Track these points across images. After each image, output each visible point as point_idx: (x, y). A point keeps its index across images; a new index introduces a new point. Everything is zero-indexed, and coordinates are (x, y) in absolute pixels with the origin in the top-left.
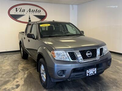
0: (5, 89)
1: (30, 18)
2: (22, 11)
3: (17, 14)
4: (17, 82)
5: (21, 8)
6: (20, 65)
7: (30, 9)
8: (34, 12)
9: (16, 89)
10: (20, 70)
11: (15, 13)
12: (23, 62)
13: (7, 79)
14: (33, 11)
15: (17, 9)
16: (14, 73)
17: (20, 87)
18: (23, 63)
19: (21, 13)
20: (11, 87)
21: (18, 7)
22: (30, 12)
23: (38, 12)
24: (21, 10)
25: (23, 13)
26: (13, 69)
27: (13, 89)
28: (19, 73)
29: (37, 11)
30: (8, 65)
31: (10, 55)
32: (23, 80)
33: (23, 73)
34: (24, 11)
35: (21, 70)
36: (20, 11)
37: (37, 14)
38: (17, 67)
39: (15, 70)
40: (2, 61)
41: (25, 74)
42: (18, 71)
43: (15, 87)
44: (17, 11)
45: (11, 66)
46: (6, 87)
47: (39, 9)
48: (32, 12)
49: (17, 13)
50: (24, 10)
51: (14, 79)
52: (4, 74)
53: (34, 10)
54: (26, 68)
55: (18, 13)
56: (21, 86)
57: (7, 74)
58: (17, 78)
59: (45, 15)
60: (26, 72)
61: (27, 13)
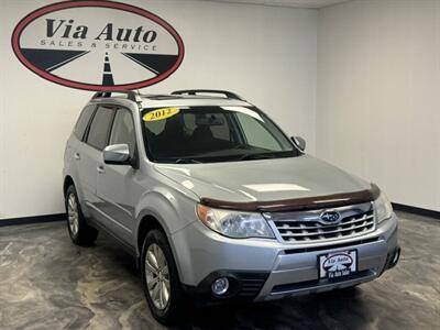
1: (107, 67)
2: (75, 36)
3: (52, 48)
5: (71, 21)
6: (80, 284)
7: (110, 27)
8: (127, 39)
10: (89, 306)
11: (43, 42)
12: (92, 272)
14: (123, 37)
15: (50, 23)
16: (67, 320)
18: (94, 275)
19: (70, 44)
21: (56, 16)
22: (109, 37)
23: (145, 39)
24: (69, 28)
25: (80, 44)
26: (55, 303)
29: (142, 34)
30: (27, 285)
31: (20, 238)
34: (83, 37)
35: (92, 304)
36: (66, 35)
37: (142, 48)
38: (69, 293)
39: (68, 306)
42: (83, 312)
44: (50, 34)
45: (38, 286)
48: (119, 38)
49: (53, 43)
50: (86, 29)
53: (129, 32)
54: (116, 299)
60: (124, 317)
61: (94, 45)
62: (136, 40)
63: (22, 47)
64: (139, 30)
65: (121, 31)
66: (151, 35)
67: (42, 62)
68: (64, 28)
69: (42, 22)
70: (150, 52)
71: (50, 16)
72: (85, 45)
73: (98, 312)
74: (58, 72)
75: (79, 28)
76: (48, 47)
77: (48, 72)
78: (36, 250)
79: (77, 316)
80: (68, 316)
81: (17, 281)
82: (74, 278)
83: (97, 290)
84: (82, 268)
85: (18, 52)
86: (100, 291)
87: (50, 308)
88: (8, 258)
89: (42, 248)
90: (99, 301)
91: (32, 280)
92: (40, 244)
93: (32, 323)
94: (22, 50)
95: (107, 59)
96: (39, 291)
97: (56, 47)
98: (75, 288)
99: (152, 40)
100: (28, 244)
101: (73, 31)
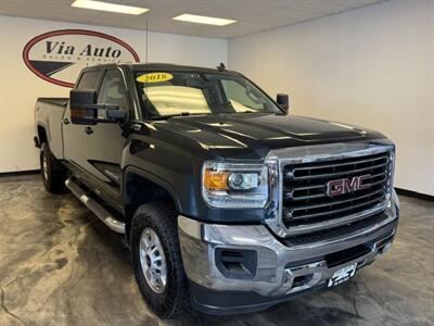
0: (27, 270)
2: (66, 52)
4: (59, 252)
5: (64, 43)
6: (61, 209)
7: (89, 47)
8: (101, 55)
9: (57, 271)
10: (63, 222)
11: (44, 57)
13: (29, 246)
14: (98, 53)
16: (47, 230)
17: (68, 265)
19: (62, 58)
20: (41, 265)
21: (53, 40)
22: (89, 54)
23: (113, 55)
24: (62, 47)
25: (69, 58)
26: (43, 221)
27: (49, 271)
28: (63, 230)
29: (111, 52)
31: (30, 183)
32: (75, 247)
33: (73, 230)
34: (71, 53)
35: (65, 221)
36: (60, 52)
37: (111, 61)
38: (53, 215)
39: (49, 221)
40: (8, 200)
41: (79, 232)
42: (58, 225)
43: (53, 264)
45: (34, 210)
46: (26, 265)
47: (115, 46)
48: (95, 54)
49: (51, 57)
50: (73, 48)
51: (50, 245)
52: (17, 235)
53: (102, 50)
55: (54, 57)
56: (70, 262)
57: (26, 233)
58: (58, 243)
60: (82, 229)
61: (79, 59)
62: (107, 55)
63: (30, 59)
64: (109, 49)
65: (97, 50)
66: (117, 53)
67: (44, 69)
68: (58, 47)
69: (43, 44)
71: (49, 39)
72: (73, 58)
73: (70, 225)
74: (55, 76)
75: (69, 48)
76: (48, 59)
77: (48, 76)
79: (53, 227)
80: (48, 227)
82: (58, 206)
83: (70, 213)
85: (28, 63)
86: (72, 214)
87: (39, 223)
88: (20, 194)
90: (70, 219)
91: (32, 207)
93: (23, 232)
94: (31, 62)
97: (53, 60)
98: (57, 211)
99: (119, 55)
101: (65, 49)
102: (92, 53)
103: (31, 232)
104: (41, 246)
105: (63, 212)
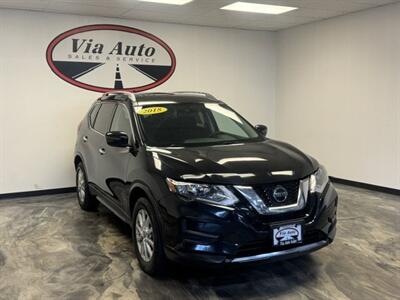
1: (118, 76)
2: (94, 51)
5: (91, 41)
6: (101, 238)
7: (120, 44)
10: (108, 255)
11: (70, 56)
14: (130, 52)
15: (75, 42)
16: (92, 265)
19: (90, 57)
21: (79, 36)
22: (120, 53)
23: (146, 54)
24: (89, 45)
25: (97, 58)
26: (83, 253)
29: (144, 50)
30: (60, 239)
33: (123, 265)
34: (100, 52)
35: (110, 254)
36: (87, 51)
37: (144, 61)
39: (92, 255)
40: (34, 225)
42: (104, 259)
44: (75, 50)
45: (69, 239)
47: (149, 43)
48: (127, 53)
49: (77, 57)
50: (102, 46)
52: (57, 271)
53: (135, 48)
55: (81, 57)
57: (69, 269)
59: (170, 64)
60: (134, 263)
61: (108, 58)
62: (140, 54)
63: (54, 59)
64: (142, 47)
65: (128, 48)
66: (151, 50)
67: (69, 71)
68: (85, 46)
69: (69, 41)
70: (150, 63)
71: (75, 37)
72: (102, 58)
73: (117, 259)
74: (83, 79)
75: (96, 46)
76: (73, 60)
77: (74, 79)
78: (65, 213)
79: (99, 262)
80: (94, 262)
81: (53, 235)
82: (96, 234)
83: (113, 242)
84: (102, 227)
85: (52, 64)
86: (115, 244)
87: (79, 256)
88: (45, 219)
89: (70, 212)
90: (115, 251)
91: (64, 235)
92: (68, 208)
93: (64, 267)
94: (55, 63)
95: (118, 69)
96: (70, 244)
97: (80, 60)
98: (96, 241)
99: (152, 54)
100: (61, 208)
101: (92, 47)
102: (123, 51)
103: (74, 269)
104: (90, 286)
105: (104, 242)
